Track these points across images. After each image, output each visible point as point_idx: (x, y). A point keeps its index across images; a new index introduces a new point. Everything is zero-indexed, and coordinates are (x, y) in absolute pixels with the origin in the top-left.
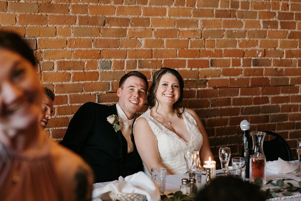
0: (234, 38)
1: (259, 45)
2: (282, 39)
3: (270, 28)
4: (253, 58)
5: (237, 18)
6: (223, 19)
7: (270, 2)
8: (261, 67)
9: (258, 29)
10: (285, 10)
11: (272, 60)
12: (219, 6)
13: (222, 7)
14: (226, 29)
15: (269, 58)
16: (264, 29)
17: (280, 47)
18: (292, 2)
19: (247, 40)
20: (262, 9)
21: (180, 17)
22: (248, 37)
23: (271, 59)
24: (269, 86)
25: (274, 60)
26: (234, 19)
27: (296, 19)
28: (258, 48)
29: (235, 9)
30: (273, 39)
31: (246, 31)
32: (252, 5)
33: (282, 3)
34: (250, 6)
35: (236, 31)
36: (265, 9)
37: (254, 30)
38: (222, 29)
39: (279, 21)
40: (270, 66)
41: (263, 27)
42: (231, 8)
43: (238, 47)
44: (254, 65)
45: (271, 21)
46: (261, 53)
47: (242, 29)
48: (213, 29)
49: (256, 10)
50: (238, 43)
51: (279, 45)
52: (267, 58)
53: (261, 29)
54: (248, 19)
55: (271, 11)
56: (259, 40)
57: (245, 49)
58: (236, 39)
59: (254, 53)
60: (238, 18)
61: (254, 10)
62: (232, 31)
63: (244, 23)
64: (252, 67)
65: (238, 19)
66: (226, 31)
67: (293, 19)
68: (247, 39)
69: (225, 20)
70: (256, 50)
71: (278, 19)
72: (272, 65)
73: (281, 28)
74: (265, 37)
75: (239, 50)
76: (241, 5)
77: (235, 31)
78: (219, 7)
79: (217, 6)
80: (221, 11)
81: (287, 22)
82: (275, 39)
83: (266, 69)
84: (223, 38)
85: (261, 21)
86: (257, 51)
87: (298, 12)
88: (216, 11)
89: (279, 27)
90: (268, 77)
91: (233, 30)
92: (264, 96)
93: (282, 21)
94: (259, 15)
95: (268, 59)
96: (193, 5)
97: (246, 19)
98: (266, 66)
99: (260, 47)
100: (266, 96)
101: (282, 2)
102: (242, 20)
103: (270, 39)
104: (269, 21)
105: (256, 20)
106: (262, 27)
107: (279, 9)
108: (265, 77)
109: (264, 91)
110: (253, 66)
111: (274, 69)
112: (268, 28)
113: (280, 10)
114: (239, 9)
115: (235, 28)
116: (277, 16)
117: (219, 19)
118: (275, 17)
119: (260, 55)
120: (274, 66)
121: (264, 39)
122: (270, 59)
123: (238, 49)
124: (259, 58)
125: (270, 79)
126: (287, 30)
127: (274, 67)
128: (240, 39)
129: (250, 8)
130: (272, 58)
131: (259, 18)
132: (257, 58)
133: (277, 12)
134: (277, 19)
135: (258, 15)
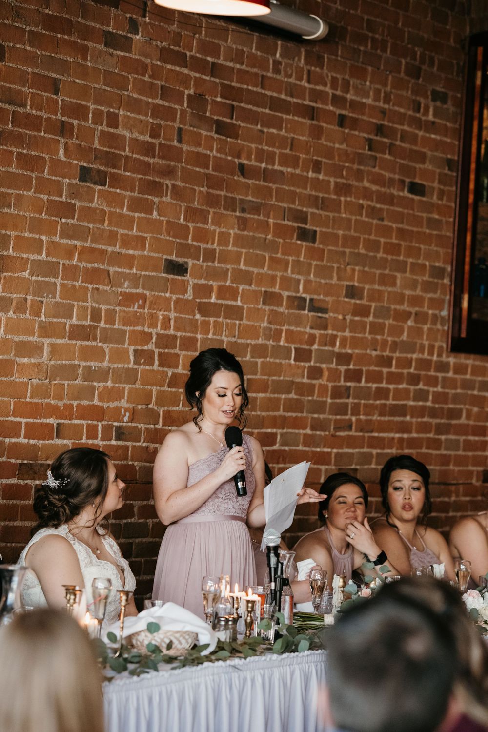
0: (92, 382)
1: (126, 398)
2: (158, 388)
3: (144, 364)
4: (116, 424)
5: (98, 341)
6: (79, 343)
7: (145, 313)
8: (126, 443)
9: (126, 366)
10: (165, 330)
11: (143, 429)
12: (74, 316)
13: (78, 319)
14: (83, 363)
15: (138, 424)
16: (135, 367)
17: (156, 404)
18: (175, 314)
19: (110, 387)
20: (134, 326)
21: (20, 337)
22: (113, 382)
23: (142, 427)
24: (136, 483)
25: (145, 428)
26: (94, 343)
27: (180, 350)
28: (124, 403)
29: (96, 324)
30: (146, 387)
31: (110, 368)
32: (119, 316)
33: (162, 315)
34: (117, 318)
35: (97, 369)
36: (138, 325)
37: (121, 367)
38: (76, 362)
39: (156, 351)
40: (139, 442)
41: (134, 361)
42: (91, 321)
43: (96, 401)
44: (118, 438)
45: (146, 350)
46: (128, 414)
47: (104, 363)
48: (64, 362)
49: (125, 328)
50: (96, 392)
51: (154, 399)
52: (135, 424)
53: (130, 366)
54: (113, 345)
55: (146, 330)
56: (127, 388)
57: (106, 405)
58: (95, 384)
59: (117, 413)
60: (100, 342)
61: (123, 328)
62: (90, 367)
63: (107, 351)
64: (114, 442)
65: (100, 344)
66: (82, 367)
67: (175, 347)
68: (109, 384)
69: (82, 345)
70: (121, 408)
71: (156, 348)
72: (142, 440)
73: (159, 366)
74: (134, 383)
75: (98, 406)
76: (105, 316)
77: (95, 367)
78: (74, 318)
79: (71, 317)
80: (77, 325)
81: (168, 353)
82: (149, 387)
83: (133, 447)
84: (77, 381)
85: (132, 348)
86: (123, 410)
87: (184, 334)
88: (71, 325)
89: (156, 362)
90: (136, 464)
91: (92, 367)
92: (128, 502)
93: (160, 350)
94: (129, 338)
95: (137, 426)
96: (39, 315)
97: (111, 345)
98: (133, 442)
99: (128, 402)
100: (131, 502)
101: (161, 313)
102: (105, 346)
103: (142, 387)
104: (142, 351)
105: (124, 346)
106: (132, 362)
107: (157, 327)
108: (130, 463)
109: (129, 492)
110: (115, 440)
111: (145, 447)
112: (140, 364)
113: (159, 328)
114: (102, 324)
115: (95, 361)
116: (154, 340)
117: (74, 342)
118: (151, 343)
119: (126, 419)
120: (144, 442)
121: (133, 386)
122: (139, 427)
123: (96, 404)
124: (125, 424)
125: (137, 468)
126: (167, 369)
127: (145, 444)
128: (101, 384)
129: (117, 322)
130: (142, 425)
131: (129, 344)
132: (121, 424)
133: (154, 331)
134: (154, 346)
135: (127, 336)
